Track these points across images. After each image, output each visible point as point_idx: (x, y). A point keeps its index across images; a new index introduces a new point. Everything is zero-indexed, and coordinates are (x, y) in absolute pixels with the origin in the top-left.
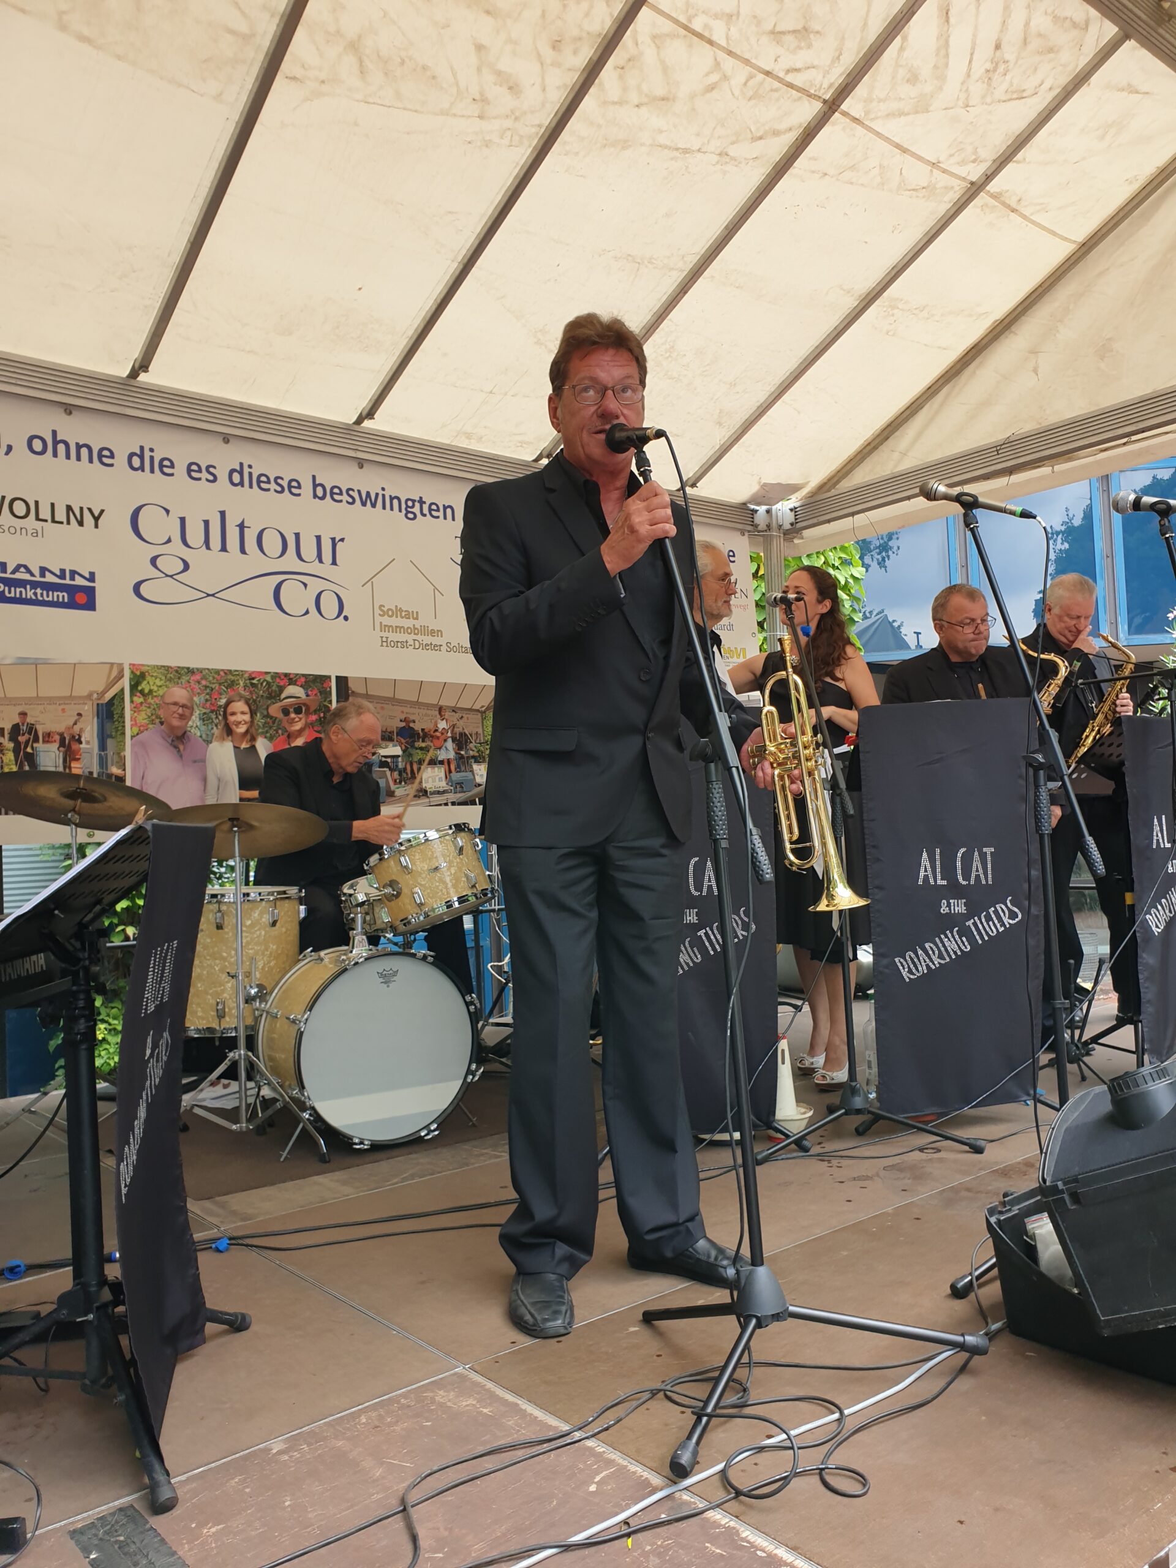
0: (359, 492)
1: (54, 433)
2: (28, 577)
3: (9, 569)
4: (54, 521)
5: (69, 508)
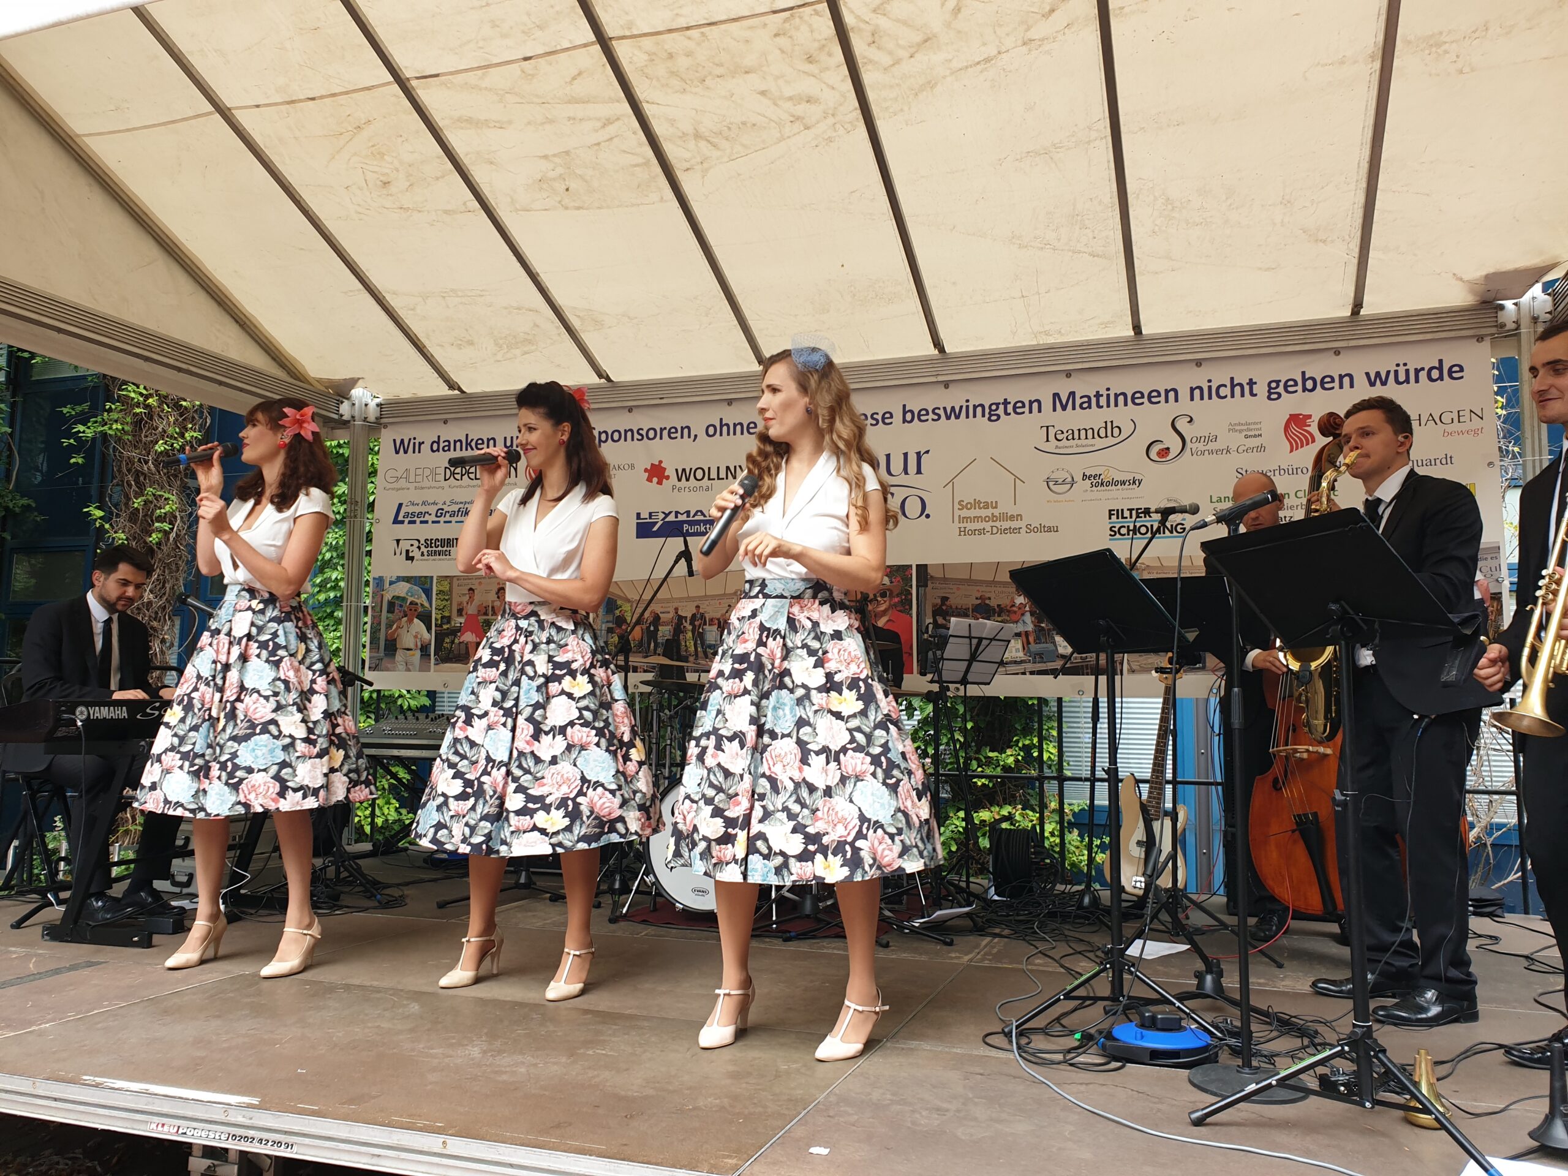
0: (945, 408)
1: (721, 420)
2: (702, 518)
3: (692, 514)
4: (719, 479)
5: (728, 468)
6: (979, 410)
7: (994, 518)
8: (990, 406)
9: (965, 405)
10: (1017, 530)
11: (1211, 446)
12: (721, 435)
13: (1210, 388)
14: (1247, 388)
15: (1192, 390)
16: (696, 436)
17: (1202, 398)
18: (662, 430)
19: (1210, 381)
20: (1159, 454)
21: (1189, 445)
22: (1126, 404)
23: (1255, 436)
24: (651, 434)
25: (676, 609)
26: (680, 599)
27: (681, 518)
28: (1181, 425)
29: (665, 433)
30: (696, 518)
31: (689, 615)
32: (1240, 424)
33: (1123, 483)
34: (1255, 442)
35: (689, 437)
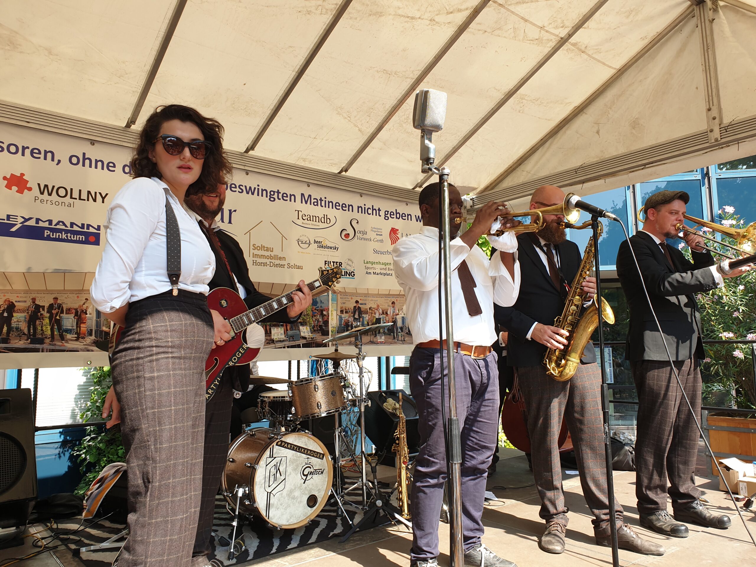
0: (246, 187)
1: (84, 154)
2: (63, 227)
3: (54, 223)
4: (80, 199)
5: (89, 192)
6: (264, 192)
7: (271, 257)
8: (270, 192)
9: (257, 187)
10: (282, 266)
11: (365, 236)
12: (84, 165)
13: (365, 208)
14: (378, 212)
15: (358, 207)
16: (59, 161)
17: (362, 213)
18: (24, 148)
19: (365, 205)
20: (345, 236)
21: (357, 234)
22: (333, 208)
23: (380, 235)
24: (13, 149)
25: (34, 300)
26: (38, 291)
27: (41, 224)
28: (354, 223)
29: (28, 152)
30: (58, 227)
31: (47, 305)
32: (375, 228)
33: (331, 248)
34: (379, 238)
35: (53, 160)
